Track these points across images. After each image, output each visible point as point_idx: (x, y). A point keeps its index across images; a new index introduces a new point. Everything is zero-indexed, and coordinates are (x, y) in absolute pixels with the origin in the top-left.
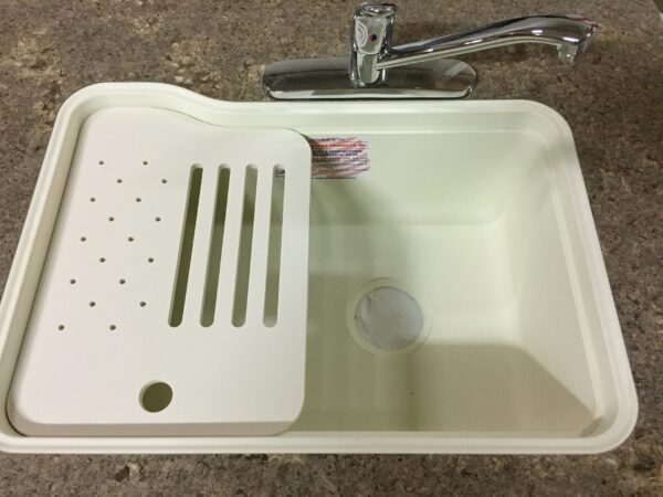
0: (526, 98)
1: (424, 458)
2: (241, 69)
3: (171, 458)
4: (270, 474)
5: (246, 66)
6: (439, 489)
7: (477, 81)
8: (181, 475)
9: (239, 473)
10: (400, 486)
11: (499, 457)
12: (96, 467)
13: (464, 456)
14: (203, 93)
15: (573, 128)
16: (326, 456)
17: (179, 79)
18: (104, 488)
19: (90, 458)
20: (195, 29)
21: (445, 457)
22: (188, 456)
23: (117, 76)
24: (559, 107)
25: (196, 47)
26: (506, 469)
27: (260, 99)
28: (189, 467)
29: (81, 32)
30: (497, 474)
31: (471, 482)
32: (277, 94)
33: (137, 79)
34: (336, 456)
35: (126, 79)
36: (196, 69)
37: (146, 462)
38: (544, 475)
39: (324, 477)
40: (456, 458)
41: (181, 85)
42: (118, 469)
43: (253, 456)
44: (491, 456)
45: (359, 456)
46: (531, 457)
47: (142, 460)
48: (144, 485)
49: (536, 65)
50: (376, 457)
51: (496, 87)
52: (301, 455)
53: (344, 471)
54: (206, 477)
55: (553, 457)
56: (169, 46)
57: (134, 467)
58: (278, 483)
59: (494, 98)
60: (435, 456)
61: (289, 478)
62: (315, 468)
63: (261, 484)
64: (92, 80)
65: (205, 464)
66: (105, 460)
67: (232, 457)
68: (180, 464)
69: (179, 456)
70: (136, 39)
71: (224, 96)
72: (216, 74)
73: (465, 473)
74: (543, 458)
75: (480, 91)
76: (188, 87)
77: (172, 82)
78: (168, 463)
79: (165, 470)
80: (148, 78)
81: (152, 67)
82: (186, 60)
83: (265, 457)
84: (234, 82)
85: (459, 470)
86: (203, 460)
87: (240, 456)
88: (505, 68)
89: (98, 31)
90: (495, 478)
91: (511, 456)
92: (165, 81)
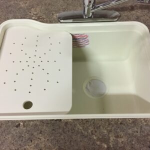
0: (135, 21)
1: (108, 119)
2: (51, 15)
3: (33, 121)
4: (62, 125)
5: (53, 14)
6: (113, 128)
7: (120, 16)
8: (36, 125)
9: (53, 125)
10: (102, 127)
11: (131, 119)
12: (10, 124)
13: (120, 119)
14: (40, 21)
15: (149, 29)
16: (79, 119)
17: (33, 18)
18: (13, 129)
19: (8, 121)
20: (38, 5)
21: (115, 119)
22: (38, 120)
23: (15, 17)
24: (145, 23)
25: (38, 9)
26: (133, 122)
27: (57, 23)
28: (38, 123)
29: (5, 6)
30: (131, 124)
31: (123, 126)
32: (62, 21)
33: (21, 18)
34: (82, 119)
35: (18, 18)
36: (38, 15)
37: (25, 122)
38: (145, 124)
39: (78, 125)
40: (118, 119)
41: (34, 19)
42: (17, 124)
43: (57, 120)
44: (129, 119)
45: (89, 119)
46: (140, 119)
47: (24, 122)
48: (25, 128)
49: (137, 12)
50: (94, 119)
51: (126, 18)
52: (72, 119)
53: (84, 124)
54: (43, 126)
55: (147, 118)
56: (30, 9)
57: (22, 124)
58: (65, 127)
59: (125, 21)
60: (112, 119)
61: (68, 126)
62: (76, 123)
63: (60, 128)
64: (8, 19)
65: (43, 122)
66: (13, 122)
67: (51, 120)
68: (35, 122)
69: (35, 120)
70: (21, 8)
71: (46, 22)
72: (44, 16)
73: (121, 123)
74: (144, 119)
75: (121, 19)
76: (36, 20)
77: (32, 19)
78: (32, 122)
79: (31, 124)
80: (24, 18)
81: (26, 15)
82: (35, 13)
83: (61, 120)
84: (49, 18)
85: (119, 123)
86: (42, 121)
87: (53, 120)
88: (128, 13)
89: (10, 6)
90: (130, 125)
91: (135, 119)
92: (29, 18)
